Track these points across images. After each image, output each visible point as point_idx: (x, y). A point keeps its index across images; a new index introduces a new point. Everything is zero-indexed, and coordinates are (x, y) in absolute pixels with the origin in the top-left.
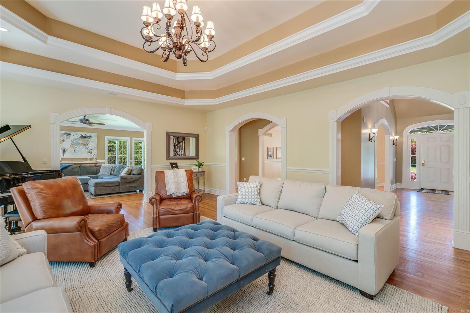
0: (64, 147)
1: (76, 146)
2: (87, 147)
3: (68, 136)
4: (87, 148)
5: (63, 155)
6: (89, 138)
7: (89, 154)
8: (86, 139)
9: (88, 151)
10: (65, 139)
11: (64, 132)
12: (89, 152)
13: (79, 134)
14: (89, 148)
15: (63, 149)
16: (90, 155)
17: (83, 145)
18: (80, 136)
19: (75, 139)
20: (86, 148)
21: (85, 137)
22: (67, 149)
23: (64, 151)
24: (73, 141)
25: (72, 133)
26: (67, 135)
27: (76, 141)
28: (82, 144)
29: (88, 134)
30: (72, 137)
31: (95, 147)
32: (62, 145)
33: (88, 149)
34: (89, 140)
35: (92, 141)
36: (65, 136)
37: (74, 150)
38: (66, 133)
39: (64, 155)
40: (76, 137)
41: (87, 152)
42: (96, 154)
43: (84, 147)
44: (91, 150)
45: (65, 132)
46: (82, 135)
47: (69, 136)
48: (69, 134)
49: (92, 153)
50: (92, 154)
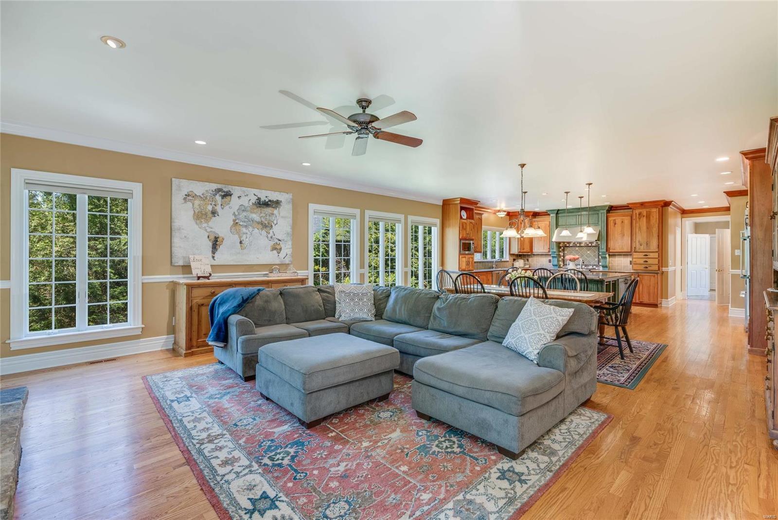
0: (214, 232)
1: (244, 230)
2: (271, 231)
3: (225, 200)
4: (269, 236)
5: (213, 257)
6: (275, 208)
7: (275, 252)
8: (269, 210)
9: (272, 243)
10: (218, 208)
11: (215, 186)
12: (274, 248)
13: (251, 195)
14: (276, 236)
15: (212, 237)
16: (277, 255)
17: (260, 226)
18: (254, 199)
19: (242, 209)
20: (267, 237)
21: (266, 204)
22: (223, 239)
23: (216, 243)
24: (237, 213)
25: (236, 191)
26: (223, 197)
27: (245, 214)
28: (258, 223)
29: (274, 196)
30: (235, 203)
31: (288, 234)
32: (210, 224)
33: (271, 237)
34: (276, 212)
35: (282, 217)
36: (218, 198)
37: (241, 242)
38: (219, 190)
39: (216, 255)
40: (244, 201)
41: (270, 248)
42: (289, 252)
43: (264, 232)
44: (278, 242)
45: (219, 186)
46: (259, 199)
47: (228, 198)
48: (227, 195)
49: (281, 249)
50: (282, 254)
